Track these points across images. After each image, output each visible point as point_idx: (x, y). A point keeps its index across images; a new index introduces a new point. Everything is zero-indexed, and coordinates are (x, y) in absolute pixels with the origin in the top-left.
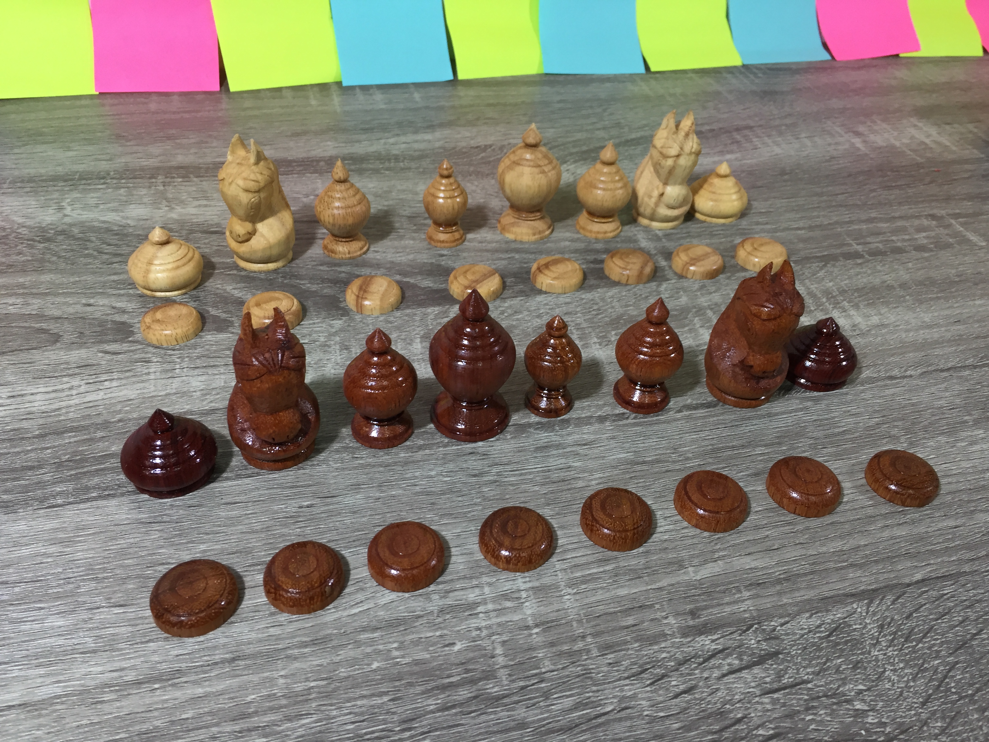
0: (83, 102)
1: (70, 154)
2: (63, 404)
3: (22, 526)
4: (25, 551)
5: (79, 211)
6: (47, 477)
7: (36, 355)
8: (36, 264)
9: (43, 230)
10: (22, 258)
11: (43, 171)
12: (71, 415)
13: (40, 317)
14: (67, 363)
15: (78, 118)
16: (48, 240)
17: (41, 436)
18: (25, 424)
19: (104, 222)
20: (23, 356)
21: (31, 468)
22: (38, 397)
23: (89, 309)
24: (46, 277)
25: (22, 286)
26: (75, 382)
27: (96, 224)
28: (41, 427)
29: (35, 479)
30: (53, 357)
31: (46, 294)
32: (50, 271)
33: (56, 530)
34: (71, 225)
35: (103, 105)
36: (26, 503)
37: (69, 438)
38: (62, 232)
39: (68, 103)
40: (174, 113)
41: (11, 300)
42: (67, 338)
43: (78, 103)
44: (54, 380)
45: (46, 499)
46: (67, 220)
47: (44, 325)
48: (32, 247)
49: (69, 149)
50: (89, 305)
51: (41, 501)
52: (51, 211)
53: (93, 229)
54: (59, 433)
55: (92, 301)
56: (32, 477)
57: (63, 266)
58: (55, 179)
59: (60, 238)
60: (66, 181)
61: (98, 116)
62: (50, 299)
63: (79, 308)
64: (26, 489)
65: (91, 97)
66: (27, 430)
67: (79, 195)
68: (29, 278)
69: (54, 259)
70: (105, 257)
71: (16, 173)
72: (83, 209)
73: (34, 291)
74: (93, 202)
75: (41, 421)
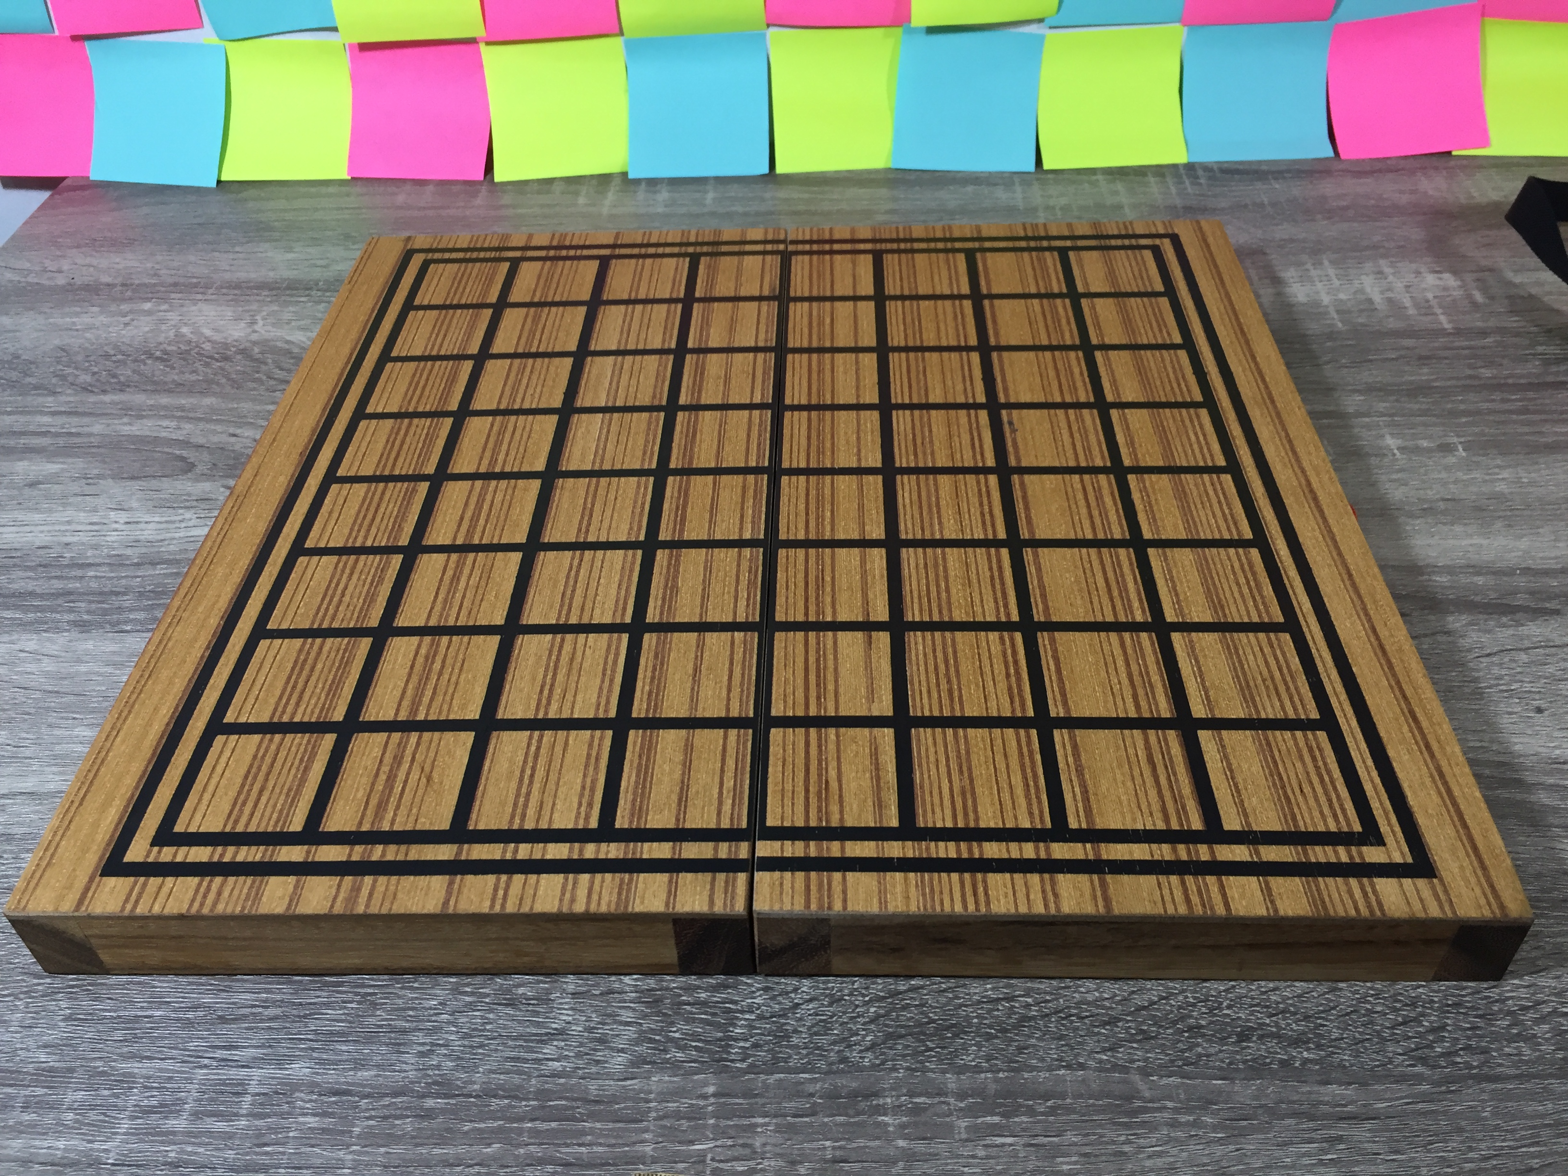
0: (331, 190)
1: (290, 256)
2: (169, 535)
3: (90, 645)
4: (83, 668)
5: (270, 328)
6: (127, 604)
7: (166, 483)
8: (205, 386)
9: (226, 346)
10: (194, 377)
11: (253, 276)
12: (172, 548)
13: (185, 444)
14: (189, 495)
15: (316, 210)
16: (226, 359)
17: (138, 565)
18: (129, 552)
19: (288, 342)
20: (154, 483)
21: (117, 594)
22: (150, 526)
23: (233, 439)
24: (208, 401)
25: (182, 408)
26: (188, 515)
27: (279, 344)
28: (142, 556)
29: (117, 604)
30: (180, 487)
31: (200, 419)
32: (214, 394)
33: (114, 653)
34: (255, 343)
35: (348, 195)
36: (100, 625)
37: (160, 570)
38: (243, 352)
39: (313, 190)
40: (420, 209)
41: (165, 423)
42: (200, 468)
43: (324, 190)
44: (171, 511)
45: (118, 623)
46: (254, 337)
47: (184, 453)
48: (207, 365)
49: (290, 250)
50: (234, 435)
51: (113, 624)
52: (242, 325)
53: (275, 351)
54: (154, 564)
55: (238, 431)
56: (116, 602)
57: (228, 389)
58: (262, 286)
59: (239, 357)
60: (271, 290)
61: (338, 209)
62: (201, 425)
63: (224, 438)
64: (105, 612)
65: (341, 183)
66: (128, 557)
67: (276, 308)
68: (191, 400)
69: (224, 381)
70: (272, 382)
71: (227, 276)
72: (273, 325)
73: (191, 415)
74: (286, 316)
75: (144, 550)
